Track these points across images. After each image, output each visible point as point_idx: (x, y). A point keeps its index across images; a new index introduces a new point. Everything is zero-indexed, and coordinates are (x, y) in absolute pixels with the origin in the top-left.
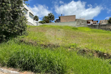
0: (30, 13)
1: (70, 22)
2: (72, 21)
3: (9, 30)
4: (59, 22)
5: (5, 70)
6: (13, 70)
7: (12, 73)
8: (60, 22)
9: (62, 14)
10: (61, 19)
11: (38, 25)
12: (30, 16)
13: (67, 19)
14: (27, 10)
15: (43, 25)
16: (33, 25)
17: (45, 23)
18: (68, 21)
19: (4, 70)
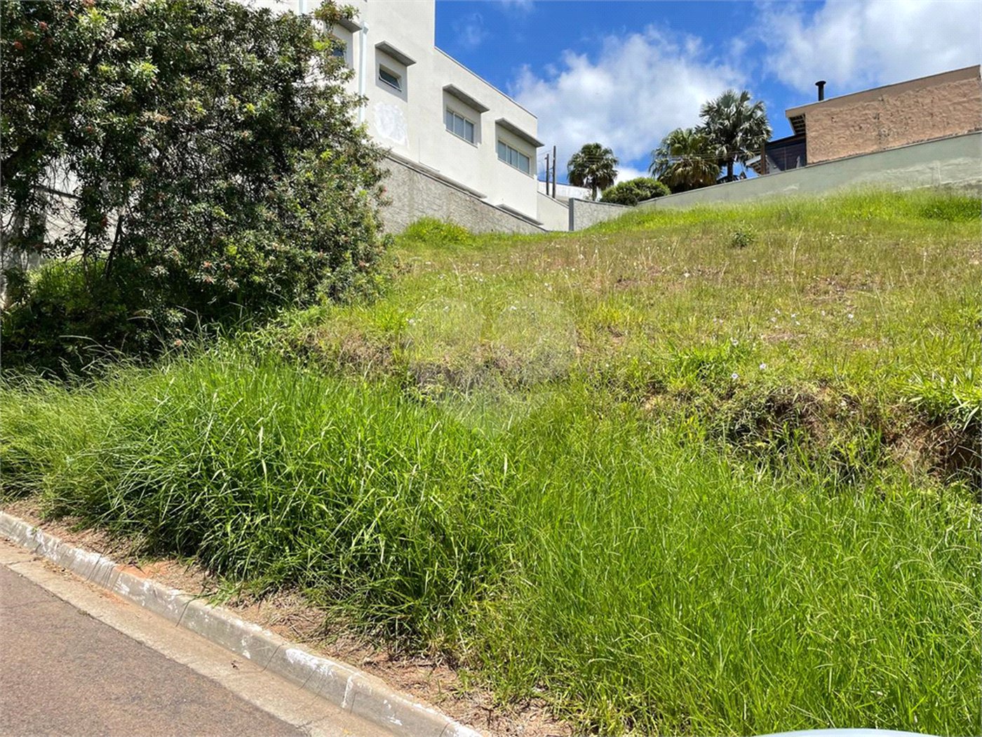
0: (503, 125)
1: (920, 143)
2: (942, 139)
3: (208, 271)
4: (792, 166)
5: (53, 539)
6: (90, 547)
7: (82, 563)
8: (804, 163)
9: (821, 85)
10: (810, 134)
11: (582, 223)
12: (502, 157)
13: (879, 126)
14: (479, 109)
15: (624, 216)
16: (527, 229)
17: (657, 194)
18: (896, 145)
19: (47, 540)
